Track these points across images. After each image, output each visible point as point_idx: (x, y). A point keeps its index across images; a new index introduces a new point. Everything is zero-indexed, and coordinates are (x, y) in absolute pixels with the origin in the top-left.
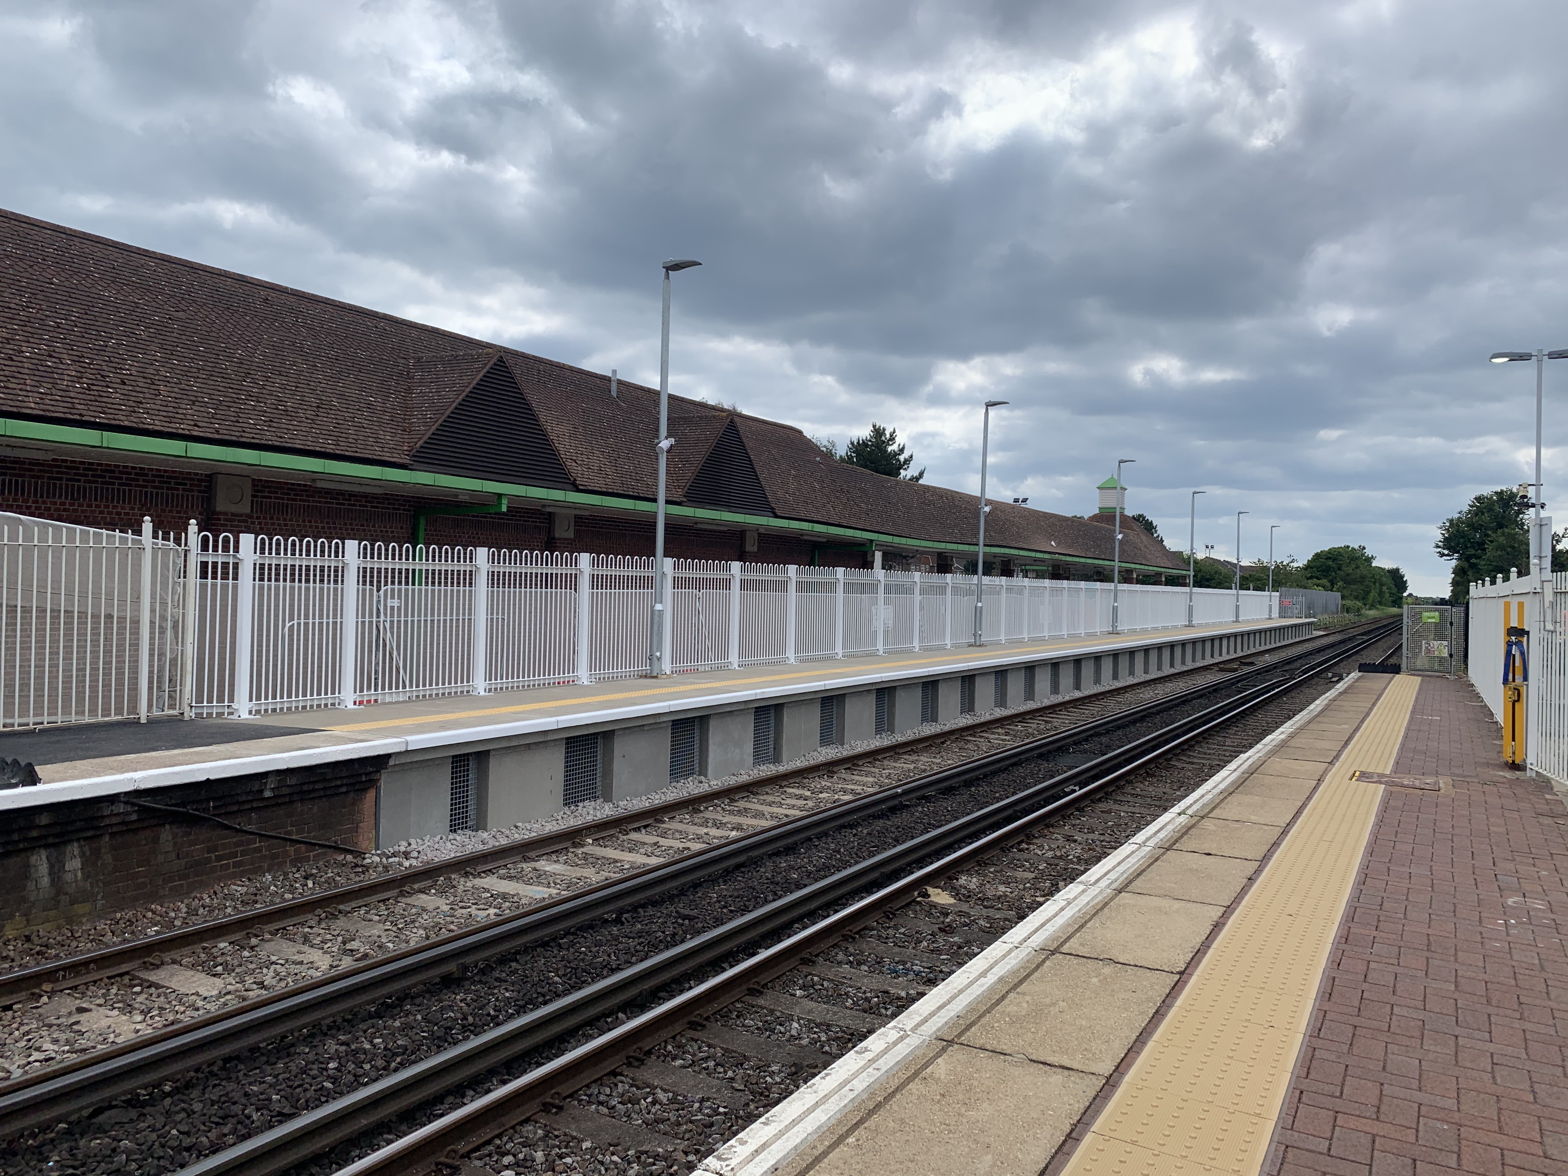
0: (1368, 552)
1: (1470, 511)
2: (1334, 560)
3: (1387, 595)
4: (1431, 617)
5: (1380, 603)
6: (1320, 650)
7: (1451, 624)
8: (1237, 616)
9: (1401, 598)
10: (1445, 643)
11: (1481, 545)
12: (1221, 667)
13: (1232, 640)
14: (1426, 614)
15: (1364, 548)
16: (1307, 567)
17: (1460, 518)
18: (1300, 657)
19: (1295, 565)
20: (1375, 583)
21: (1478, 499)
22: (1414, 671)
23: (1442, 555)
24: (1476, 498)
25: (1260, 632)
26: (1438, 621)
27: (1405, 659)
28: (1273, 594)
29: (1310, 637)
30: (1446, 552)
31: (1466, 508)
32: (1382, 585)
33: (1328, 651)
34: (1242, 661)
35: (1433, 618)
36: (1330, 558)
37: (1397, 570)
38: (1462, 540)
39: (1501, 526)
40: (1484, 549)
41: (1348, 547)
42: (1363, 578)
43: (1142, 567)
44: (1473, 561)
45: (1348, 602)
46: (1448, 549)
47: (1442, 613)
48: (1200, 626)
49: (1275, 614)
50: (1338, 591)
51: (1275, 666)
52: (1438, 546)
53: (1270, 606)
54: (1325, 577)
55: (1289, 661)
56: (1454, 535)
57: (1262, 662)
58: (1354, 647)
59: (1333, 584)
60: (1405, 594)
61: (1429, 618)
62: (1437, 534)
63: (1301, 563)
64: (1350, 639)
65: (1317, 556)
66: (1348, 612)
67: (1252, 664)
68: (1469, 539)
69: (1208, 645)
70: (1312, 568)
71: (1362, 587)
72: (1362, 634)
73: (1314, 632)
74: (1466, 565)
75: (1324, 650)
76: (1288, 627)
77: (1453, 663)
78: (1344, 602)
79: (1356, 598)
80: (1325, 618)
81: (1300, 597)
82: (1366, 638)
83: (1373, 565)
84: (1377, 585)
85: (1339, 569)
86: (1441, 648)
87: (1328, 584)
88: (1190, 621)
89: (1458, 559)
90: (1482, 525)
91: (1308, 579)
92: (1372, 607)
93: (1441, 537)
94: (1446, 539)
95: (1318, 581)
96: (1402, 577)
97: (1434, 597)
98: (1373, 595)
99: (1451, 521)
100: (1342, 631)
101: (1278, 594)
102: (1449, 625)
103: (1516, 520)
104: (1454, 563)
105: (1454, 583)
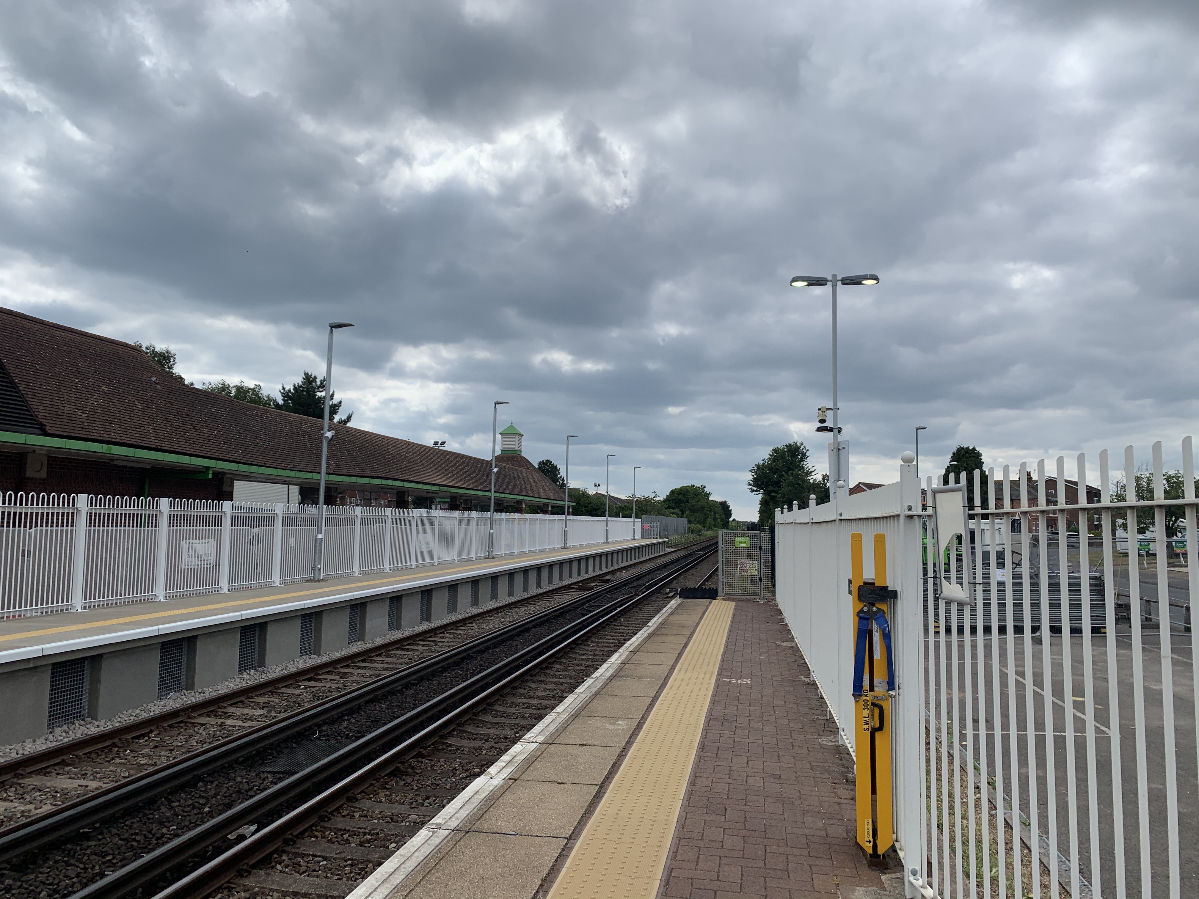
0: (707, 490)
1: (770, 459)
2: (684, 495)
3: (719, 520)
4: (743, 541)
5: (715, 526)
6: (665, 566)
7: (760, 548)
8: (607, 538)
9: (728, 522)
10: (756, 562)
11: (778, 483)
12: (581, 585)
13: (597, 560)
14: (738, 539)
15: (705, 487)
16: (666, 500)
17: (763, 464)
18: (648, 573)
19: (657, 499)
20: (710, 511)
21: (775, 450)
22: (728, 597)
23: (753, 491)
24: (773, 450)
25: (623, 552)
26: (749, 546)
27: (720, 584)
28: (637, 520)
29: (663, 553)
30: (755, 488)
31: (767, 457)
32: (715, 513)
33: (671, 566)
34: (600, 579)
35: (745, 542)
36: (681, 494)
37: (725, 502)
38: (765, 480)
39: (790, 469)
40: (780, 487)
41: (694, 486)
42: (703, 508)
43: (530, 499)
44: (773, 494)
45: (693, 526)
46: (756, 486)
47: (752, 538)
48: (575, 547)
49: (638, 535)
50: (686, 517)
51: (626, 583)
52: (750, 484)
53: (634, 529)
54: (678, 507)
55: (639, 578)
56: (760, 476)
57: (616, 579)
58: (692, 562)
59: (683, 512)
60: (731, 519)
61: (741, 543)
62: (749, 477)
63: (661, 497)
64: (690, 555)
65: (673, 492)
66: (692, 533)
67: (608, 581)
68: (770, 479)
69: (575, 565)
70: (669, 501)
71: (702, 515)
72: (700, 550)
73: (666, 549)
74: (768, 498)
75: (668, 565)
76: (646, 546)
77: (763, 587)
78: (690, 525)
79: (698, 522)
80: (675, 537)
81: (657, 522)
82: (702, 553)
83: (710, 499)
84: (712, 513)
85: (687, 502)
86: (752, 567)
87: (680, 513)
88: (565, 543)
89: (763, 494)
90: (778, 469)
91: (666, 509)
92: (709, 528)
93: (751, 478)
94: (755, 479)
95: (673, 511)
96: (728, 507)
97: (749, 521)
98: (709, 520)
99: (758, 466)
100: (687, 547)
101: (640, 520)
102: (758, 550)
103: (799, 465)
104: (760, 496)
105: (761, 511)
